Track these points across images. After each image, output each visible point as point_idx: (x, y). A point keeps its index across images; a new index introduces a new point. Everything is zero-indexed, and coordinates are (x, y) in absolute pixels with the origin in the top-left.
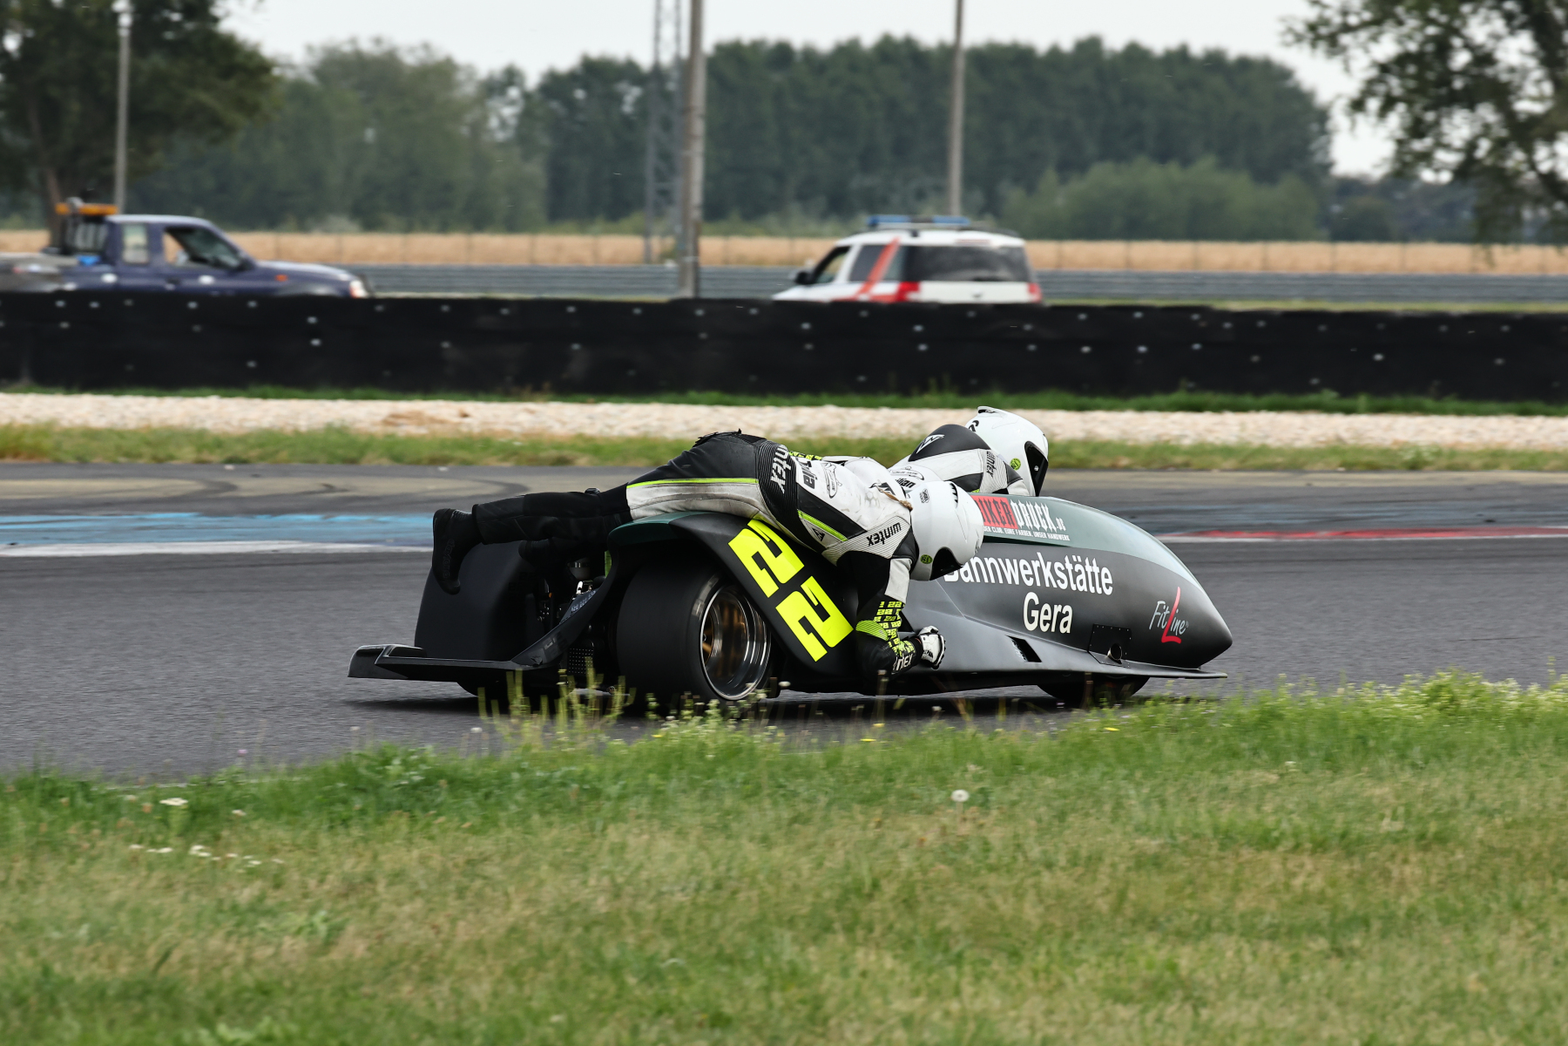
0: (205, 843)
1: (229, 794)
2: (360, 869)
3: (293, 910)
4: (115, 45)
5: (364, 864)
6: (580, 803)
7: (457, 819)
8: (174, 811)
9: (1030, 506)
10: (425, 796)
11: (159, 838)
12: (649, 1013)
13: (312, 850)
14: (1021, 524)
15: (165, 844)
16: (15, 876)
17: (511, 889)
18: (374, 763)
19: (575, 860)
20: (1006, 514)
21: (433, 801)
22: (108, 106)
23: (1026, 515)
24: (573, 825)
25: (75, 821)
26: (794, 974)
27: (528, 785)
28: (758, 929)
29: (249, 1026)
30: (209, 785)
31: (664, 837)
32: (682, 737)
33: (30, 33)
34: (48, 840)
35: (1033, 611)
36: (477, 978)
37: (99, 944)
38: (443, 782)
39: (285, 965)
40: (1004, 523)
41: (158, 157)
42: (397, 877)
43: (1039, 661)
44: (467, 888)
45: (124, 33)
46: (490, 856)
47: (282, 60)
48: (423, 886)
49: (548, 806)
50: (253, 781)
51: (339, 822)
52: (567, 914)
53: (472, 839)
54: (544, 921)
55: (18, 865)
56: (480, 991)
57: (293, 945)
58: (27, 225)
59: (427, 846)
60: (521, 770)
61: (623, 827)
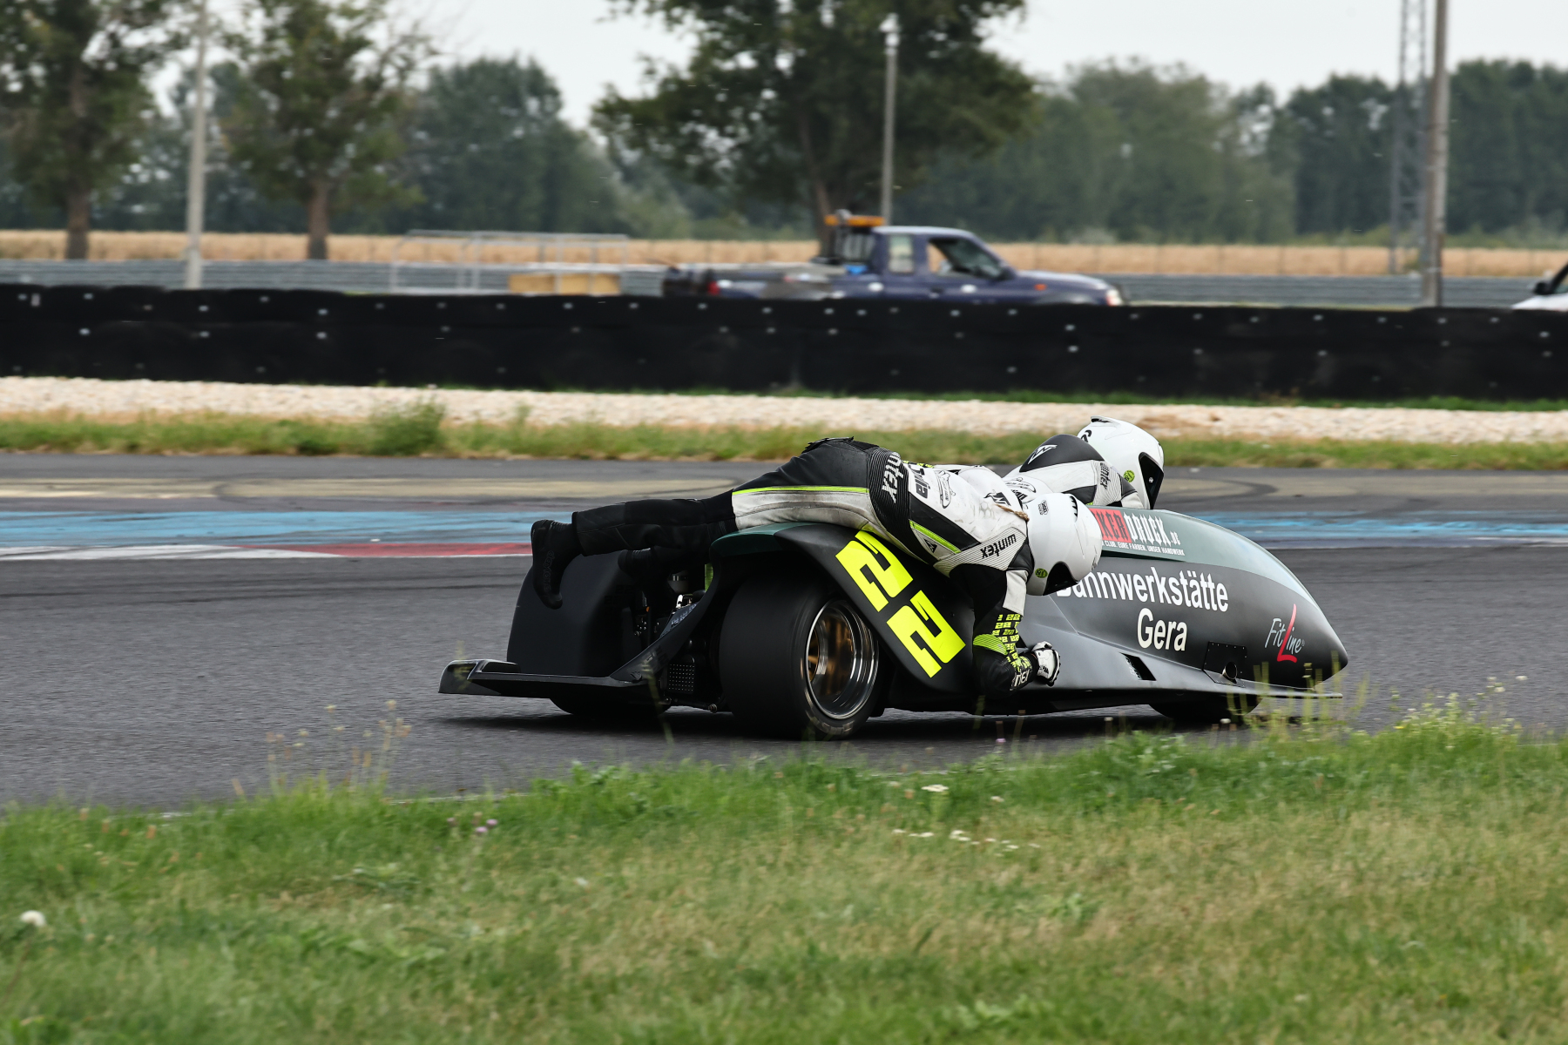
0: (965, 828)
1: (989, 781)
2: (1113, 854)
3: (1048, 892)
4: (882, 63)
5: (1118, 849)
6: (1325, 792)
7: (1206, 806)
8: (936, 798)
9: (1144, 520)
10: (1176, 784)
11: (921, 823)
12: (1389, 993)
13: (1067, 836)
14: (1135, 537)
15: (926, 829)
16: (783, 858)
17: (1258, 874)
18: (1127, 752)
19: (1319, 846)
20: (1119, 527)
21: (1183, 788)
22: (875, 123)
23: (1140, 529)
24: (1318, 812)
25: (840, 806)
26: (1529, 957)
27: (1275, 773)
28: (1496, 913)
29: (1006, 1003)
30: (969, 772)
31: (1405, 824)
32: (1423, 728)
33: (802, 52)
34: (814, 824)
35: (1147, 628)
36: (1225, 959)
37: (863, 924)
38: (1193, 771)
39: (1040, 945)
40: (1117, 537)
41: (923, 171)
42: (1149, 861)
43: (1154, 679)
44: (1215, 872)
45: (891, 52)
46: (1238, 842)
47: (1041, 78)
48: (1173, 870)
49: (1294, 794)
50: (1011, 769)
51: (1093, 808)
52: (1312, 897)
53: (1221, 826)
54: (1289, 905)
55: (785, 848)
56: (1227, 971)
57: (1048, 926)
58: (798, 236)
59: (1178, 831)
60: (1268, 760)
61: (1366, 814)
